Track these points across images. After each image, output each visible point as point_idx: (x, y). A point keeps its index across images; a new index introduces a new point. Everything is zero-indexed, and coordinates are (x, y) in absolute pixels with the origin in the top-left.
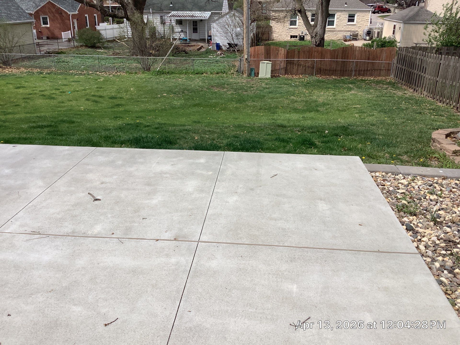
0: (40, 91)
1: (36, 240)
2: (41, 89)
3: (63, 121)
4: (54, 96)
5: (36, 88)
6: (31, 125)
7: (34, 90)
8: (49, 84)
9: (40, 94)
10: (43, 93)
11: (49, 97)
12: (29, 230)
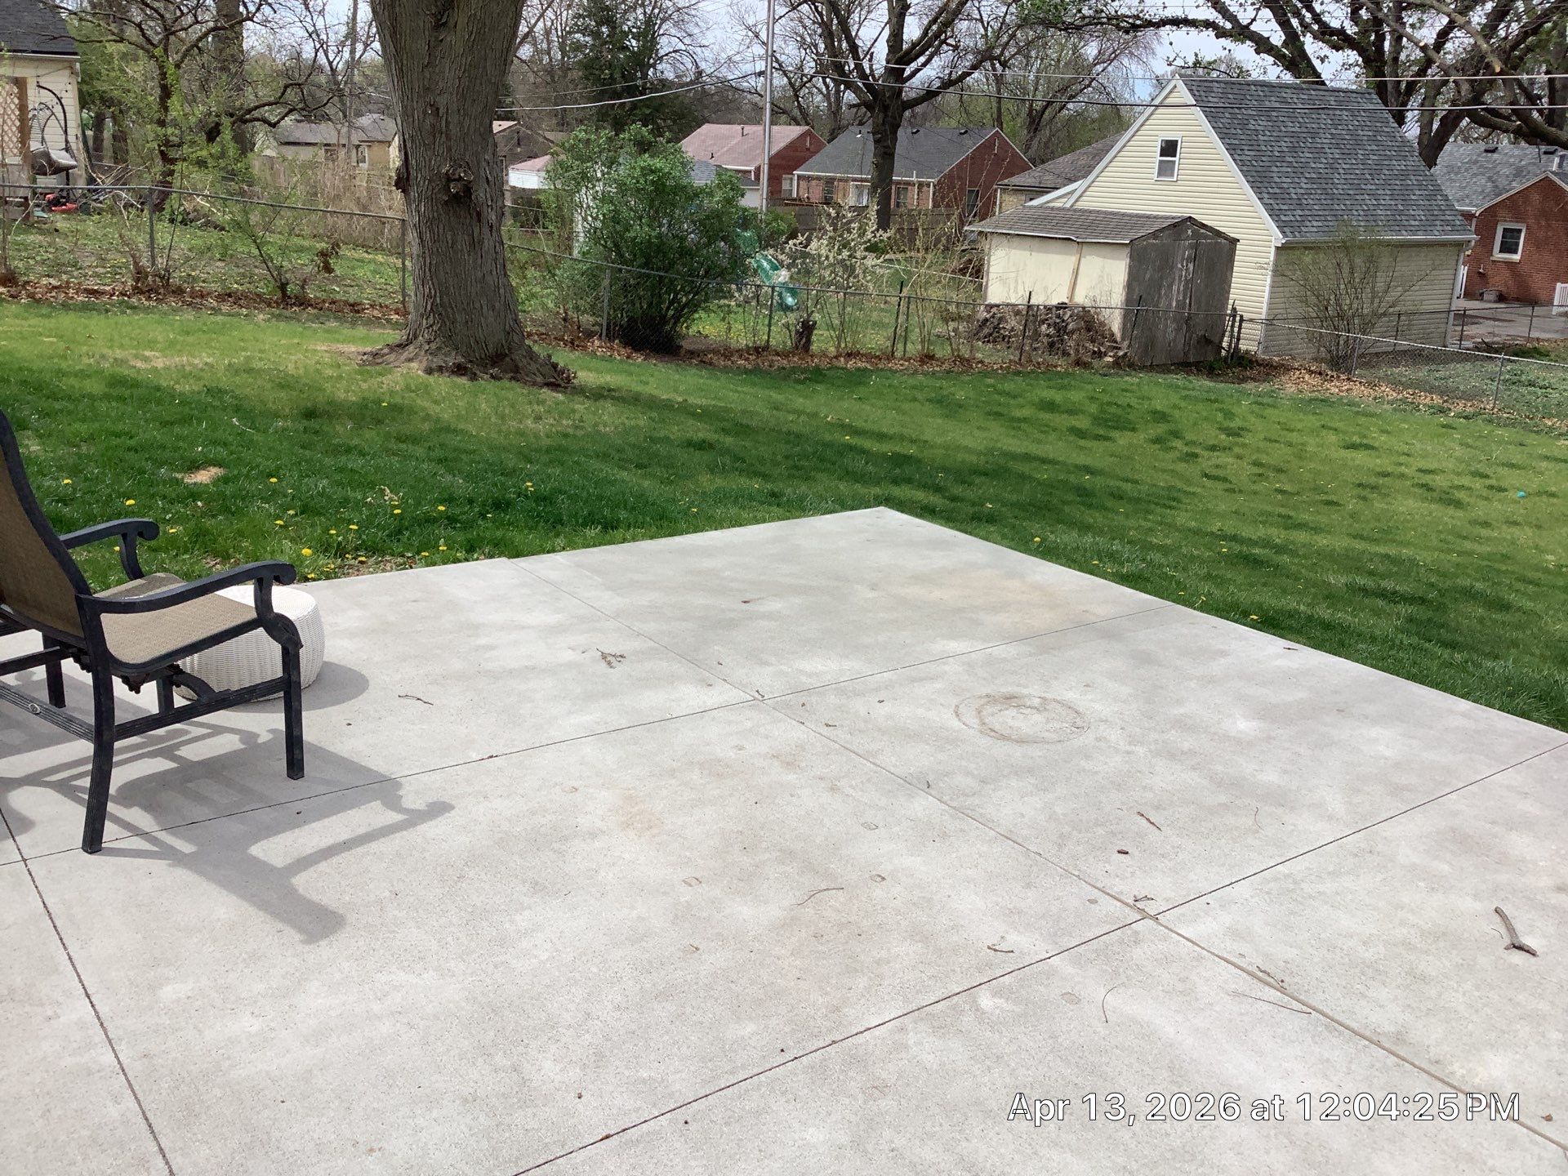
0: (1420, 470)
1: (1266, 1007)
2: (1423, 464)
3: (1469, 594)
4: (1461, 495)
5: (1411, 460)
6: (1361, 581)
7: (1401, 464)
8: (1459, 451)
9: (1416, 480)
10: (1427, 479)
11: (1444, 496)
12: (1253, 960)
